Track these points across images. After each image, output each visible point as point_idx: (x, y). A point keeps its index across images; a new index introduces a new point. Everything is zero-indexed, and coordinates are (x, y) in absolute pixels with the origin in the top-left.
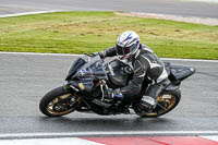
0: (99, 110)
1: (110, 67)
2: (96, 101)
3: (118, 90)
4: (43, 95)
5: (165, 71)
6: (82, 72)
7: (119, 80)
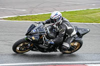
0: (42, 50)
1: (48, 29)
2: (41, 45)
3: (51, 40)
4: (14, 43)
5: (74, 30)
6: (33, 31)
7: (52, 35)
